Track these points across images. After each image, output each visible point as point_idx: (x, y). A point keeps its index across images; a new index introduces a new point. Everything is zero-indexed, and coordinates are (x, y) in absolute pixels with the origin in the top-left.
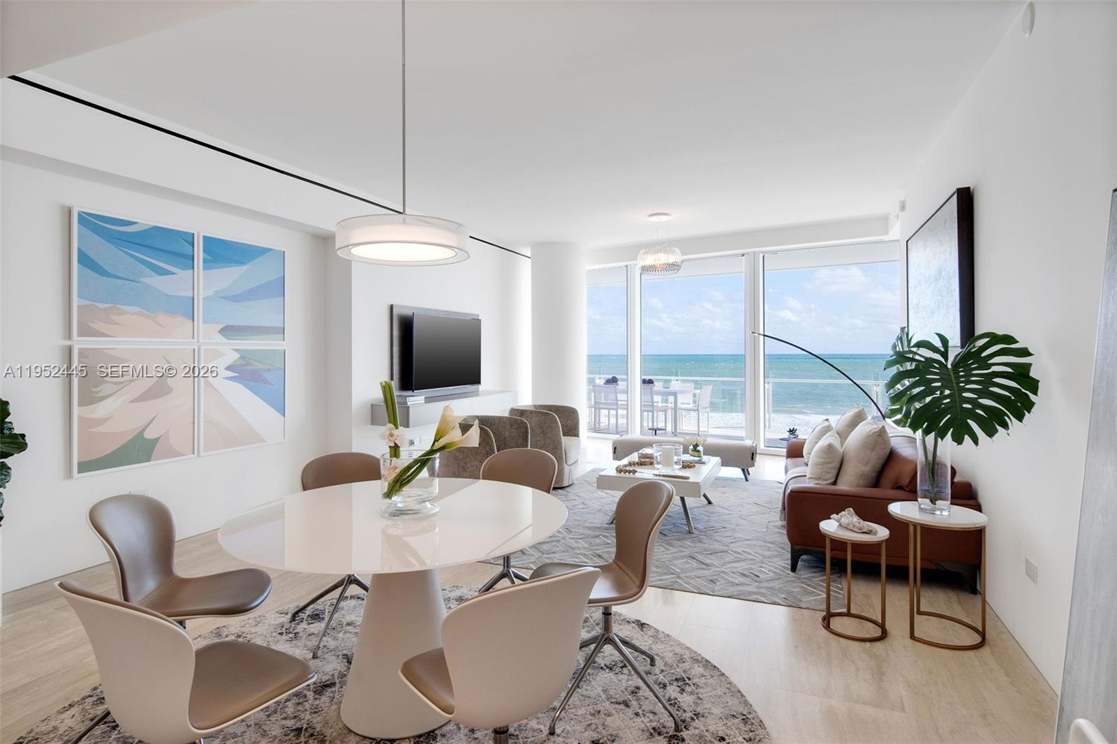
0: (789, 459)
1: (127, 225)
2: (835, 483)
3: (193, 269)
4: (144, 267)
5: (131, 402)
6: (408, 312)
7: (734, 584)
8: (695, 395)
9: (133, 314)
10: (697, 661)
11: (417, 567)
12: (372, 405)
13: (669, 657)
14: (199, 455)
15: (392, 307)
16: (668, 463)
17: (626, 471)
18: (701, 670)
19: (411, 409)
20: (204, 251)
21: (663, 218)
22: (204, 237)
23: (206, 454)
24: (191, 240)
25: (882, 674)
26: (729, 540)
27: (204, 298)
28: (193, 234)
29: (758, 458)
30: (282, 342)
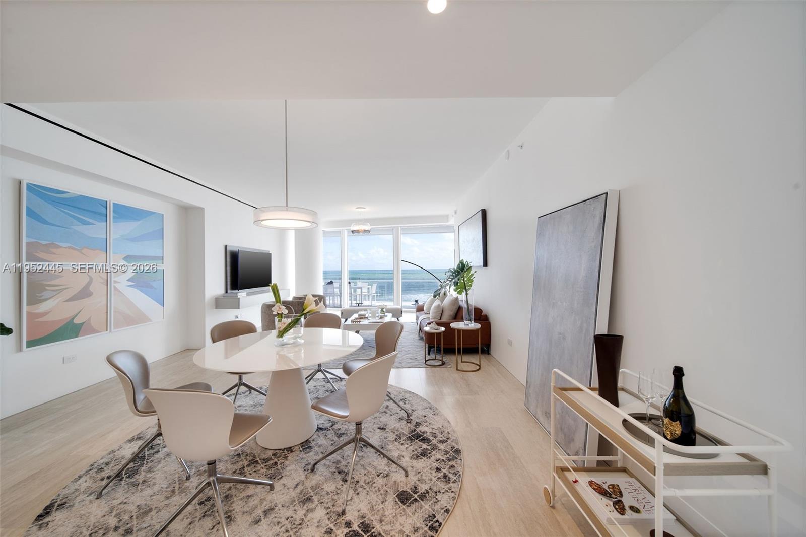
0: (417, 313)
1: (61, 193)
2: (440, 319)
3: (107, 221)
4: (73, 219)
5: (64, 302)
6: (236, 249)
7: (409, 363)
8: (368, 288)
9: (66, 248)
10: (406, 392)
11: (294, 367)
12: (216, 298)
13: (395, 392)
14: (110, 332)
15: (226, 247)
16: (374, 317)
17: (356, 322)
18: (409, 395)
19: (240, 300)
20: (114, 211)
21: (363, 210)
22: (113, 203)
23: (115, 330)
24: (105, 205)
25: (469, 385)
26: (401, 347)
27: (113, 239)
28: (107, 202)
29: (403, 313)
30: (162, 265)
